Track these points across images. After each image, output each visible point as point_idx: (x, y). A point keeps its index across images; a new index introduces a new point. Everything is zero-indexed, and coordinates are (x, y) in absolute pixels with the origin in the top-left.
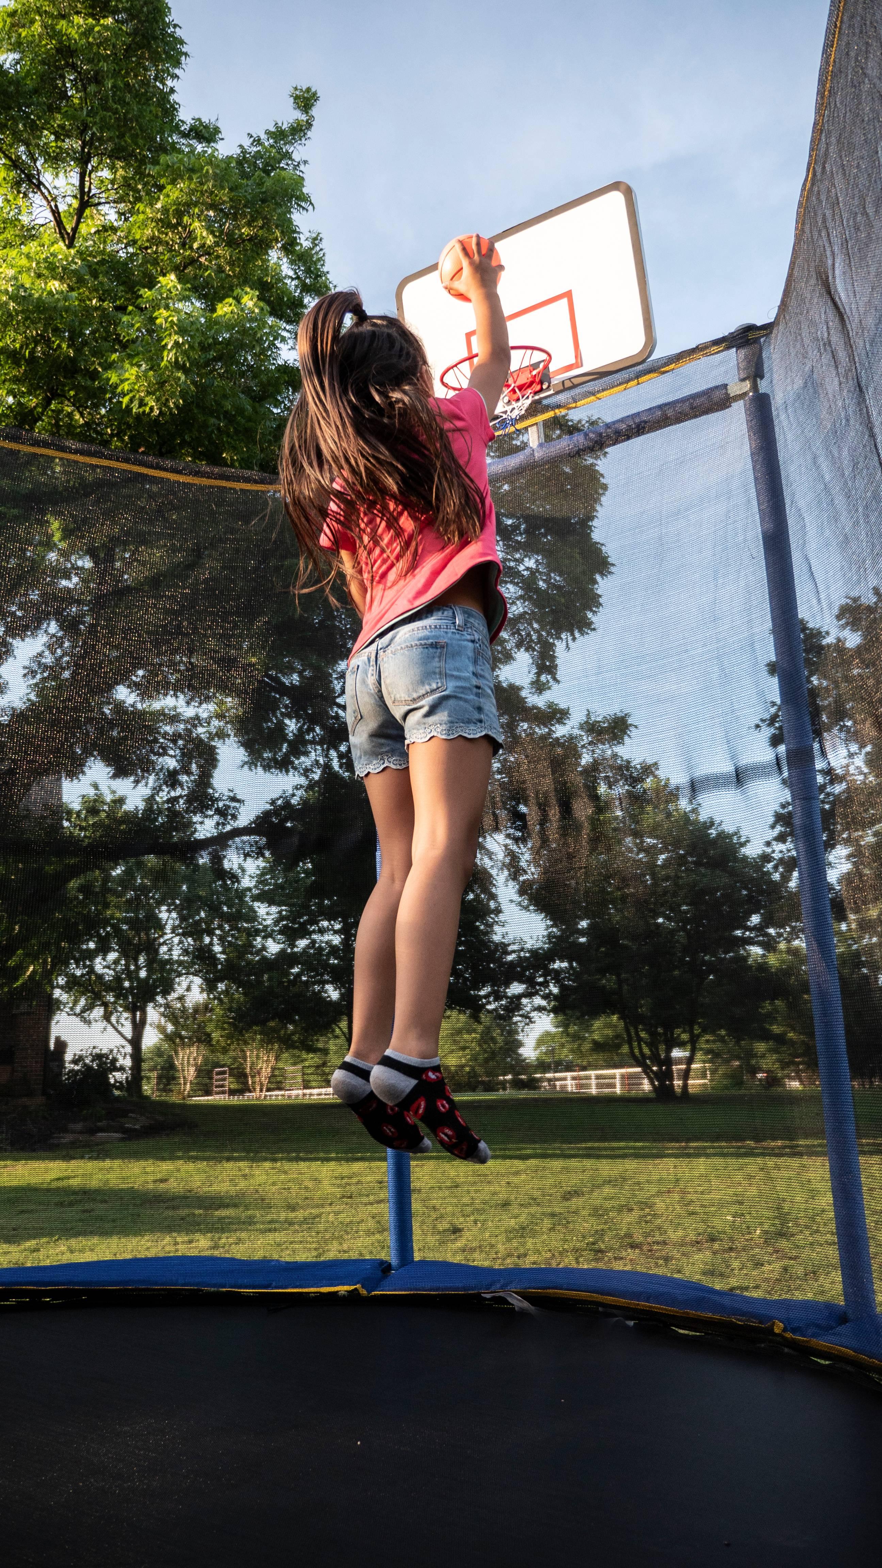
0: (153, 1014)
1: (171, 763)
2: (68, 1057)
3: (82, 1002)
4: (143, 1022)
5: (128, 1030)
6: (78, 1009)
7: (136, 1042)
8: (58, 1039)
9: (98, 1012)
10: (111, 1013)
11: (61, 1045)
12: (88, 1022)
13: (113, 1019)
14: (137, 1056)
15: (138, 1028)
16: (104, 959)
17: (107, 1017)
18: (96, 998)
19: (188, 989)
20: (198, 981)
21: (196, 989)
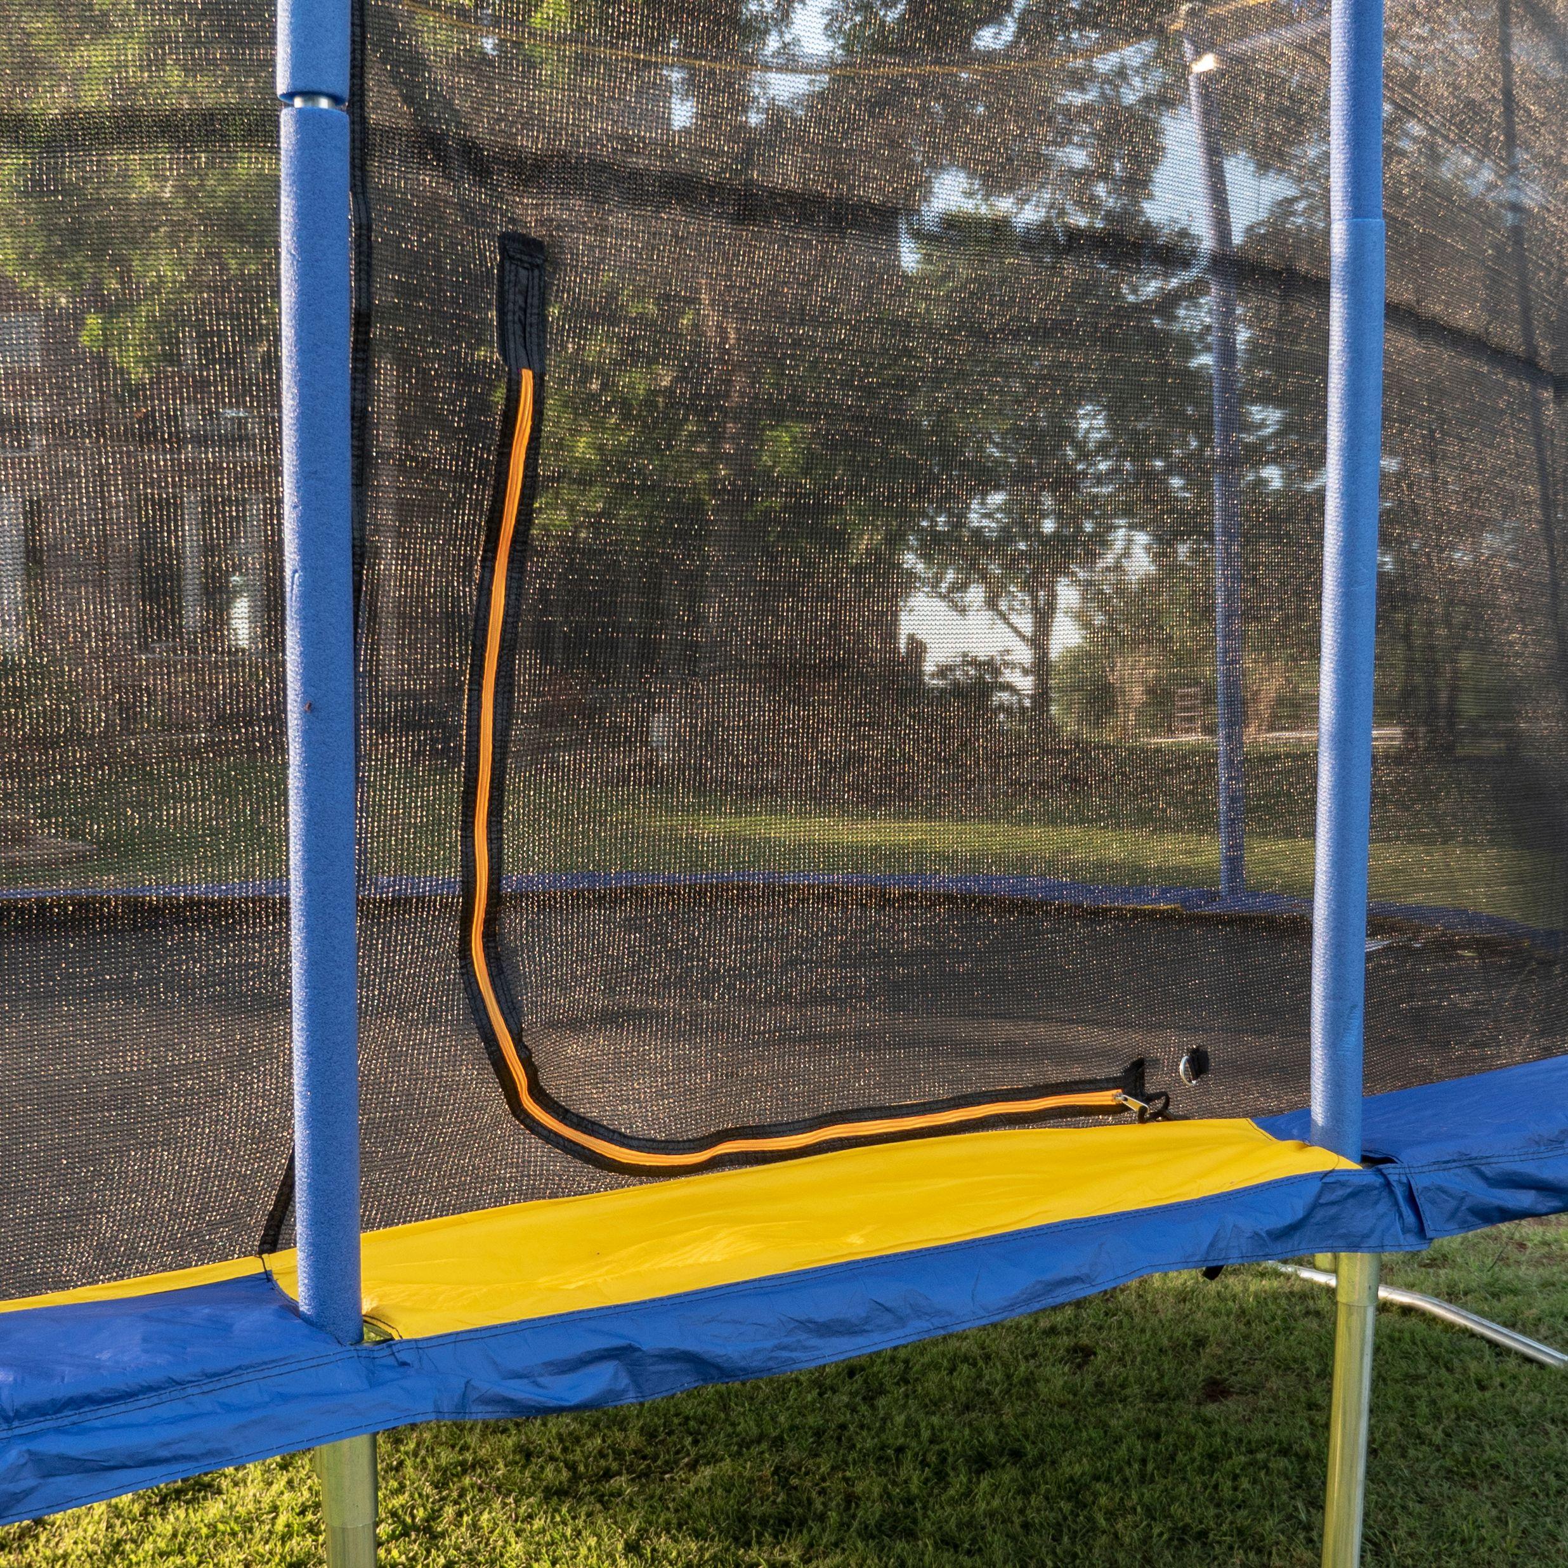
0: (1067, 595)
1: (1078, 158)
2: (929, 667)
3: (950, 575)
4: (1051, 606)
5: (1025, 623)
6: (944, 587)
7: (1039, 641)
8: (911, 638)
9: (976, 594)
10: (998, 596)
11: (917, 649)
12: (963, 611)
13: (1003, 605)
14: (1041, 667)
15: (1044, 617)
16: (983, 503)
17: (991, 603)
18: (973, 570)
19: (1127, 554)
20: (1142, 538)
21: (1138, 552)
